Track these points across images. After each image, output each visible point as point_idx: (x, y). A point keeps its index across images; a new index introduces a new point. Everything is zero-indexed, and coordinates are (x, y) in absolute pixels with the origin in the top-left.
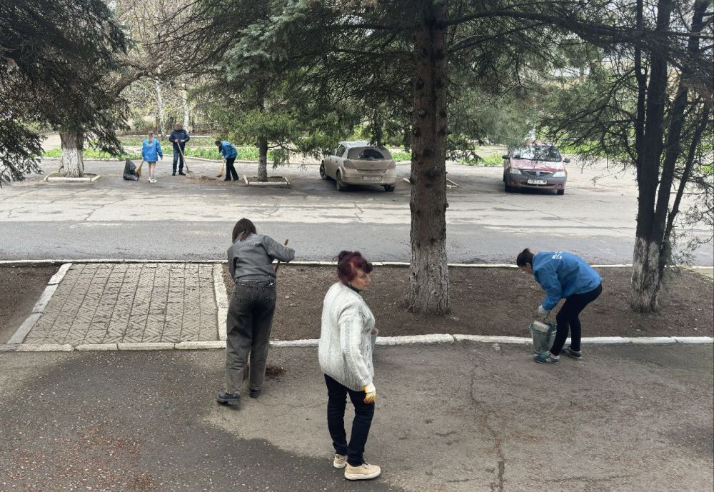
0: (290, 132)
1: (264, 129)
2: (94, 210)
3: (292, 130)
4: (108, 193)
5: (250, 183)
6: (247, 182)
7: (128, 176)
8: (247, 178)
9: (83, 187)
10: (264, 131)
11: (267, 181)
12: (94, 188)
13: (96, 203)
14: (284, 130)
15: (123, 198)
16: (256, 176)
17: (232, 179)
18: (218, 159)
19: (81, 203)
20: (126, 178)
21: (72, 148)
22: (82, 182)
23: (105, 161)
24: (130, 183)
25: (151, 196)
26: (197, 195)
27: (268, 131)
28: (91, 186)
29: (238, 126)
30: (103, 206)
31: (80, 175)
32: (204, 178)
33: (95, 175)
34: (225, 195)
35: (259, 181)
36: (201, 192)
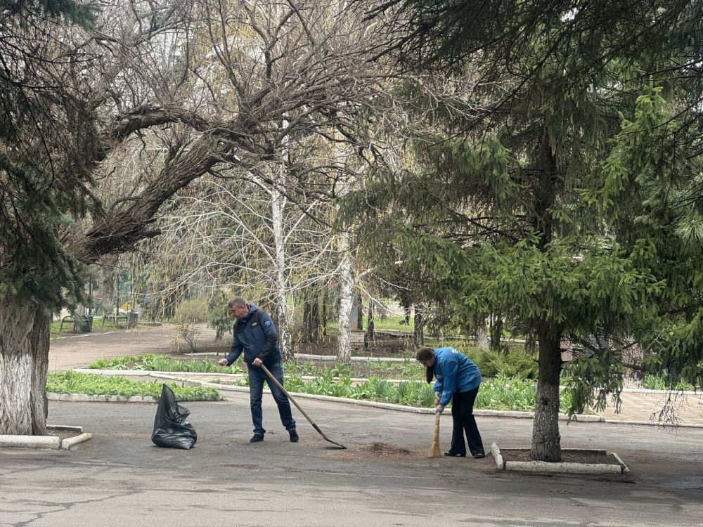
0: (628, 308)
1: (549, 295)
2: (40, 516)
3: (634, 303)
4: (98, 477)
5: (509, 463)
6: (499, 460)
7: (167, 436)
8: (503, 451)
9: (38, 460)
10: (549, 300)
11: (559, 460)
12: (66, 464)
13: (49, 498)
14: (609, 299)
15: (134, 488)
16: (530, 447)
17: (469, 453)
18: (423, 404)
19: (11, 497)
20: (159, 443)
21: (18, 353)
22: (37, 447)
23: (118, 402)
24: (169, 454)
25: (213, 487)
26: (348, 488)
27: (562, 303)
28: (58, 458)
29: (475, 288)
30: (68, 506)
31: (35, 431)
32: (377, 448)
33: (78, 432)
34: (432, 492)
35: (537, 457)
36: (362, 482)
